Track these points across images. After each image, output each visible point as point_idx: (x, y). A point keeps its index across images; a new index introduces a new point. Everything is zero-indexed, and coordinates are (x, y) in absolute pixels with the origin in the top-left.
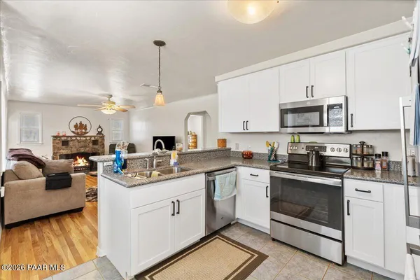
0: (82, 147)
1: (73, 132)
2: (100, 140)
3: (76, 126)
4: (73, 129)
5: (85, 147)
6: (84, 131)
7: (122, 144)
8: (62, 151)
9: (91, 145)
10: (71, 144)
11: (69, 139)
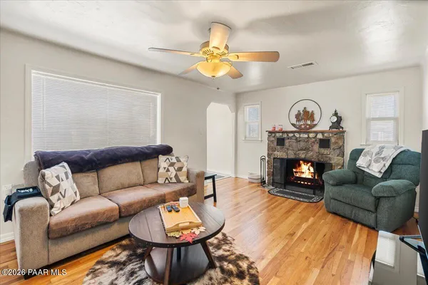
0: (302, 150)
1: (293, 124)
2: (333, 140)
3: (298, 116)
4: (294, 121)
5: (307, 149)
6: (309, 122)
7: (376, 150)
8: (276, 152)
9: (316, 147)
10: (287, 142)
11: (285, 136)
